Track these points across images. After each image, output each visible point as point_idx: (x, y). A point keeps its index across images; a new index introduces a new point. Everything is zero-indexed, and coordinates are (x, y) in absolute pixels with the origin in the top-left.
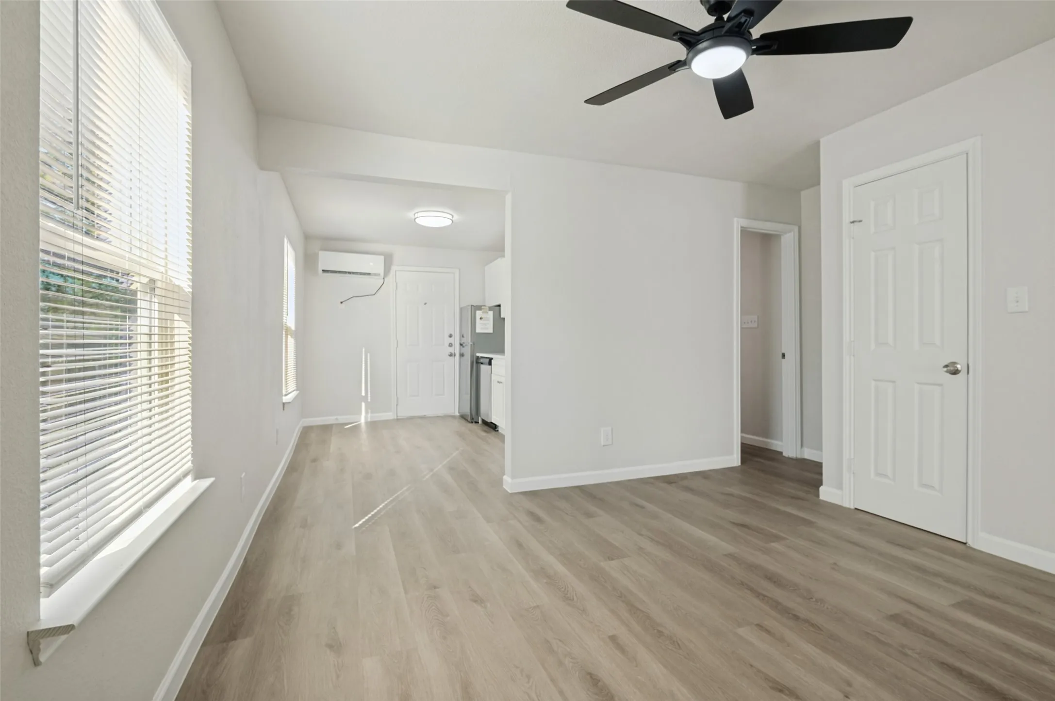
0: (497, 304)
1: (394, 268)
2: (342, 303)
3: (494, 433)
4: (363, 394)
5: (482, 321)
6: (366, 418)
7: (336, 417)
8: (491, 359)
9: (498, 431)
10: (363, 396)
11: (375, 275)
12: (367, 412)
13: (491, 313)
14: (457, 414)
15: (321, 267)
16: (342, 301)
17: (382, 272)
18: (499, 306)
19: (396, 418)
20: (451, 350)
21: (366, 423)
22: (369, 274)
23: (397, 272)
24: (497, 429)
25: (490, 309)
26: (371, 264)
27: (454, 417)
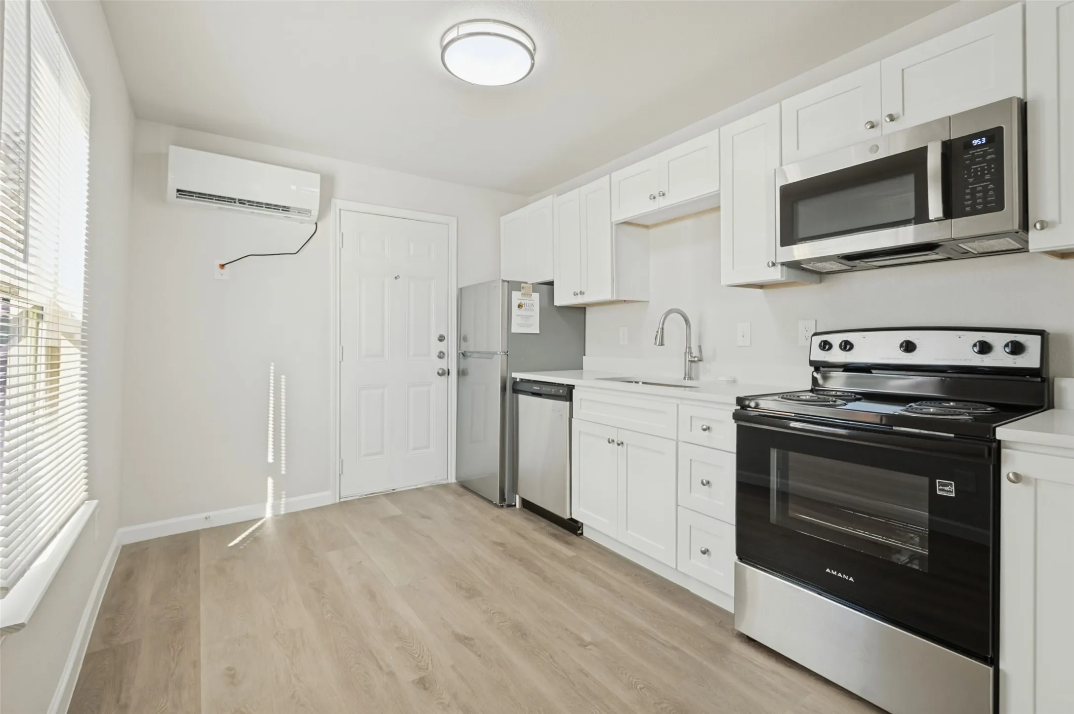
0: (548, 279)
1: (337, 203)
2: (222, 266)
3: (573, 538)
4: (270, 459)
5: (522, 312)
6: (275, 507)
7: (204, 515)
8: (571, 388)
9: (582, 534)
10: (270, 464)
11: (300, 211)
12: (277, 496)
13: (536, 296)
14: (452, 480)
15: (173, 183)
16: (223, 263)
17: (314, 207)
18: (551, 284)
19: (338, 501)
20: (442, 364)
21: (276, 516)
22: (286, 209)
23: (342, 212)
24: (579, 532)
25: (536, 287)
26: (294, 187)
27: (445, 487)
